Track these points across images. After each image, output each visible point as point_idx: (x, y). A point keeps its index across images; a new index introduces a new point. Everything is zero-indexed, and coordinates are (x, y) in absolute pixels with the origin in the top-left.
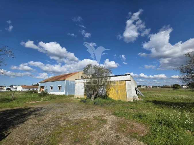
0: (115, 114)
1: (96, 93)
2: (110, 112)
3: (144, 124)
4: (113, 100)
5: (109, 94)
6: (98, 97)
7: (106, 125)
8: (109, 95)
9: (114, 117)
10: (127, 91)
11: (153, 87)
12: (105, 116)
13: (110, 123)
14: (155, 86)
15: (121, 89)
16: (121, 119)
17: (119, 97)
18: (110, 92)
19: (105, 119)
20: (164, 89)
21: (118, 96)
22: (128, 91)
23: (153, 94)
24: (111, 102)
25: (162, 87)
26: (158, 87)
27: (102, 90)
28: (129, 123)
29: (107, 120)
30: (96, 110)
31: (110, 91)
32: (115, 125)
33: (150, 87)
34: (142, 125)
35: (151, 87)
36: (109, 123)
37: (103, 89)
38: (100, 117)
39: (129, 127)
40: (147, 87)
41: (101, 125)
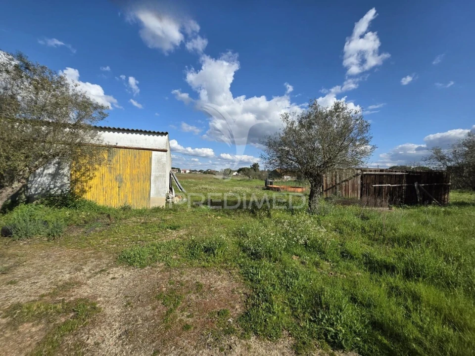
0: (126, 260)
1: (16, 185)
2: (100, 258)
3: (222, 267)
4: (104, 208)
5: (87, 189)
6: (29, 200)
7: (98, 333)
8: (83, 191)
9: (127, 274)
10: (152, 178)
11: (191, 171)
12: (79, 284)
13: (117, 311)
14: (193, 170)
15: (134, 172)
16: (155, 274)
17: (126, 196)
18: (90, 183)
19: (85, 300)
20: (208, 176)
21: (122, 194)
22: (155, 181)
23: (201, 187)
24: (95, 215)
25: (205, 173)
26: (200, 171)
27: (54, 176)
28: (185, 278)
29: (95, 297)
30: (18, 264)
31: (91, 178)
32: (140, 309)
33: (185, 172)
34: (219, 274)
35: (188, 171)
36: (108, 311)
37: (58, 169)
38: (53, 295)
39: (193, 297)
40: (179, 170)
41: (70, 340)
